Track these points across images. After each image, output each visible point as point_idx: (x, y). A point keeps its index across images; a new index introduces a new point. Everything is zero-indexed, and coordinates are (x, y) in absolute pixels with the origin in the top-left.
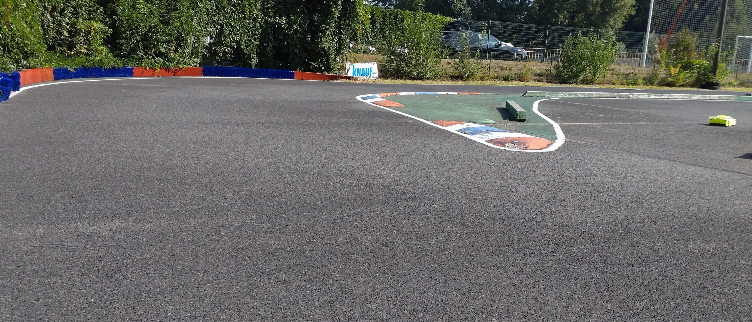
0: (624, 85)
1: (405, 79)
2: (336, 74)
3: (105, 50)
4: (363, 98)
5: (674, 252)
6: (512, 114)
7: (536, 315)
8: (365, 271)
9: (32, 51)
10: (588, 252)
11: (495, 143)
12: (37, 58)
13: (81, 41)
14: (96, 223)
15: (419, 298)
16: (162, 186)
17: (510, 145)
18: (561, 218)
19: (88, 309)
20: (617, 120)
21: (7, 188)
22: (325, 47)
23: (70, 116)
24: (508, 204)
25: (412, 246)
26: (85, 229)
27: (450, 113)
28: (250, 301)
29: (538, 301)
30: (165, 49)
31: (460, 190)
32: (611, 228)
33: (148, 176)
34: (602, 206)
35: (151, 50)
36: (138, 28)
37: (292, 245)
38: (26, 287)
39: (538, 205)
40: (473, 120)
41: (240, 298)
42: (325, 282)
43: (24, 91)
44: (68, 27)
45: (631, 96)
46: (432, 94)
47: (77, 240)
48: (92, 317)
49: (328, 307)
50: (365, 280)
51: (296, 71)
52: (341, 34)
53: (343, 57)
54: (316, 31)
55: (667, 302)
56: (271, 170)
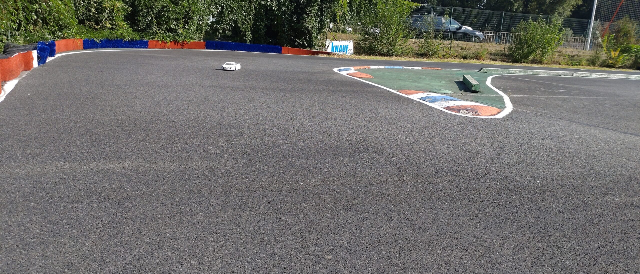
0: (569, 65)
1: (376, 55)
2: (317, 50)
3: (125, 25)
4: (339, 70)
5: (601, 204)
6: (468, 86)
7: (475, 249)
8: (331, 208)
9: (66, 25)
10: (525, 201)
11: (451, 109)
12: (70, 31)
13: (106, 17)
14: (112, 163)
15: (376, 231)
16: (167, 135)
17: (464, 111)
18: (504, 173)
19: (103, 228)
20: (560, 94)
21: (41, 133)
22: (308, 27)
23: (96, 78)
24: (458, 160)
25: (372, 190)
26: (103, 167)
27: (414, 84)
28: (234, 227)
29: (478, 238)
30: (175, 26)
31: (417, 147)
32: (547, 182)
33: (156, 127)
34: (541, 164)
35: (163, 26)
36: (152, 7)
37: (272, 186)
38: (53, 210)
39: (484, 161)
40: (433, 90)
41: (226, 225)
42: (297, 216)
43: (58, 57)
44: (95, 5)
45: (574, 74)
46: (399, 69)
47: (96, 175)
48: (105, 235)
49: (298, 235)
50: (331, 215)
51: (284, 46)
52: (323, 15)
53: (323, 35)
54: (302, 13)
55: (592, 244)
56: (258, 126)
